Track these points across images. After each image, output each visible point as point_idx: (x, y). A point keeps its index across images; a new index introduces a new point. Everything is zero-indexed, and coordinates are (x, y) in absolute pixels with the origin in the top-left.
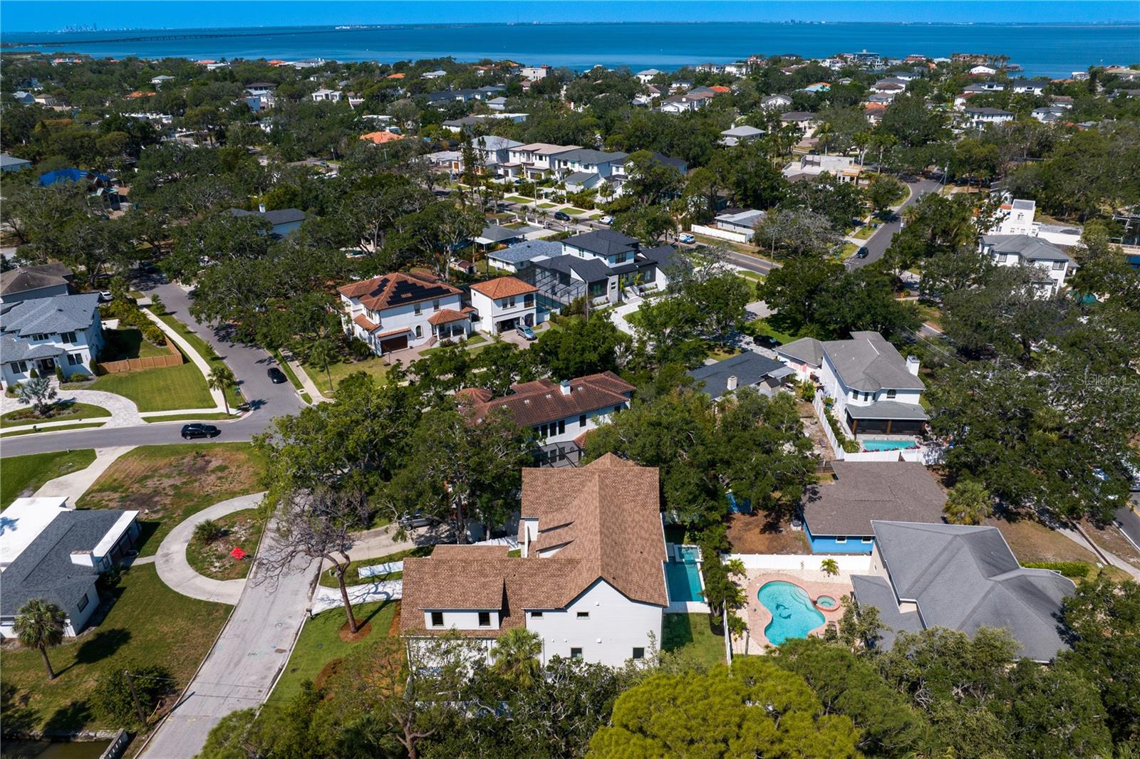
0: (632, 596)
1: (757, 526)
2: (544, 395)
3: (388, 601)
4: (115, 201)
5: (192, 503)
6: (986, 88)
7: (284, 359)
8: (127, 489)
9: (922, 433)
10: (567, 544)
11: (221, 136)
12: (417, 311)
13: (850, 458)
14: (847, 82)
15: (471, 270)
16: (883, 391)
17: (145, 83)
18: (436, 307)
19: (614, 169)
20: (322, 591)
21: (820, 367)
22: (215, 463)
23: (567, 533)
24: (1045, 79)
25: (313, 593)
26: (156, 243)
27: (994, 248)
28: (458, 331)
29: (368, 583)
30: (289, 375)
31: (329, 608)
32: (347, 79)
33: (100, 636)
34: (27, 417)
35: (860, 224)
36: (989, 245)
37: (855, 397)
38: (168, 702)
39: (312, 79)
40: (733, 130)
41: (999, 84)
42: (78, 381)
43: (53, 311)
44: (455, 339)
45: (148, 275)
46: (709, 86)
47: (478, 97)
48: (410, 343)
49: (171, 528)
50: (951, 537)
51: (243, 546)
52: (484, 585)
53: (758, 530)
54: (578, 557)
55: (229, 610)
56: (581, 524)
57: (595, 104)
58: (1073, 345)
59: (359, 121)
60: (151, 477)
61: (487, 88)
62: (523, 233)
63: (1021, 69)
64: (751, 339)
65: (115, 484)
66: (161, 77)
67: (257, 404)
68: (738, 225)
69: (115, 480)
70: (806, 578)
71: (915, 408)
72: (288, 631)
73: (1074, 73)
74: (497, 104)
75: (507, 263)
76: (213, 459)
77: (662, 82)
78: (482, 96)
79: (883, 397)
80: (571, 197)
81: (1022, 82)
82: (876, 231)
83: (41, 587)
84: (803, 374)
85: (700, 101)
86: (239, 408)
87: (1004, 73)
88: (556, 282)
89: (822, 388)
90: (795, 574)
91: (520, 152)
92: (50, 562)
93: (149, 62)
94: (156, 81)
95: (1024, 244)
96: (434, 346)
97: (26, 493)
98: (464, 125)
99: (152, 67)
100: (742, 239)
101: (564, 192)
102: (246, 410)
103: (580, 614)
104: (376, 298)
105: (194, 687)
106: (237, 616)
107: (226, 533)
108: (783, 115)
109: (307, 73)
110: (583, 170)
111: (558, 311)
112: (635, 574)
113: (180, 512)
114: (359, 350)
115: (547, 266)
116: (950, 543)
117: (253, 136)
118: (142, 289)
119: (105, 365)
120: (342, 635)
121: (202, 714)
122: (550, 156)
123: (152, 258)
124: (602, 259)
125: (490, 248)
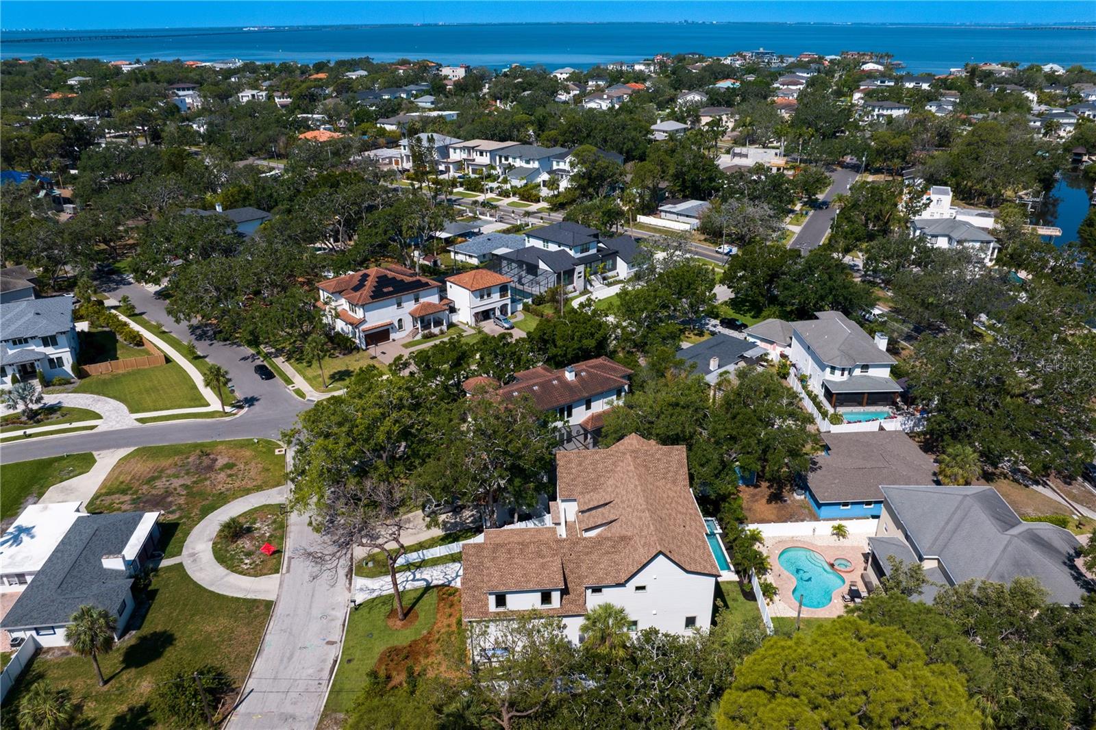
0: (688, 568)
1: (763, 497)
2: (551, 381)
3: (428, 588)
4: (59, 202)
5: (207, 502)
6: (879, 83)
7: (267, 356)
8: (137, 491)
9: (894, 404)
10: (611, 522)
11: (156, 136)
12: (399, 305)
13: (835, 429)
14: (751, 78)
15: (435, 263)
16: (857, 366)
17: (60, 85)
18: (417, 300)
19: (555, 163)
20: (359, 582)
21: (790, 346)
22: (221, 462)
23: (609, 512)
24: (929, 75)
25: (350, 584)
26: (112, 244)
27: (926, 231)
28: (438, 323)
29: (404, 571)
30: (276, 370)
31: (370, 597)
32: (269, 79)
33: (143, 639)
34: (13, 423)
35: (792, 211)
36: (921, 229)
37: (832, 373)
38: (229, 701)
39: (233, 80)
40: (659, 125)
41: (890, 79)
42: (60, 385)
43: (31, 315)
44: (436, 330)
45: (108, 276)
46: (625, 83)
47: (404, 96)
48: (392, 336)
49: (191, 528)
50: (960, 498)
51: (269, 541)
52: (543, 566)
53: (764, 501)
54: (629, 534)
55: (269, 605)
56: (623, 502)
57: (521, 101)
58: (1018, 318)
59: (294, 120)
60: (159, 477)
61: (412, 87)
62: (479, 227)
63: (904, 65)
64: (717, 322)
65: (123, 486)
66: (77, 78)
67: (251, 401)
68: (681, 215)
69: (122, 483)
70: (819, 543)
71: (886, 381)
72: (333, 624)
73: (952, 70)
74: (425, 102)
75: (470, 256)
76: (219, 457)
77: (579, 79)
78: (408, 95)
79: (857, 372)
80: (515, 192)
81: (910, 78)
82: (808, 218)
83: (77, 594)
84: (774, 353)
85: (619, 98)
86: (233, 406)
87: (891, 69)
88: (524, 273)
89: (794, 365)
90: (808, 540)
91: (460, 148)
92: (81, 568)
93: (60, 63)
94: (72, 82)
95: (952, 227)
96: (416, 339)
97: (31, 500)
98: (399, 123)
99: (64, 68)
100: (687, 227)
101: (508, 186)
102: (241, 407)
103: (638, 588)
104: (358, 294)
105: (251, 684)
106: (279, 611)
107: (249, 530)
108: (702, 110)
109: (228, 73)
110: (524, 165)
111: (530, 301)
112: (684, 547)
113: (196, 511)
114: (342, 344)
115: (514, 258)
116: (961, 502)
117: (188, 137)
118: (104, 291)
119: (87, 367)
120: (390, 623)
121: (265, 710)
122: (490, 151)
123: (107, 259)
124: (567, 250)
125: (448, 241)
